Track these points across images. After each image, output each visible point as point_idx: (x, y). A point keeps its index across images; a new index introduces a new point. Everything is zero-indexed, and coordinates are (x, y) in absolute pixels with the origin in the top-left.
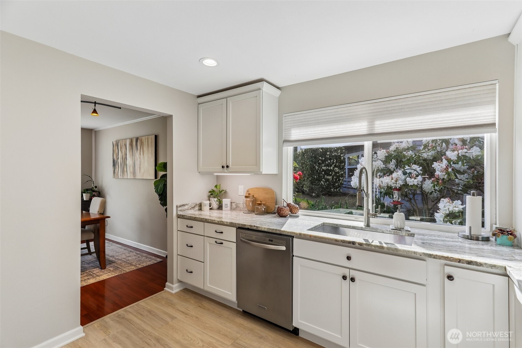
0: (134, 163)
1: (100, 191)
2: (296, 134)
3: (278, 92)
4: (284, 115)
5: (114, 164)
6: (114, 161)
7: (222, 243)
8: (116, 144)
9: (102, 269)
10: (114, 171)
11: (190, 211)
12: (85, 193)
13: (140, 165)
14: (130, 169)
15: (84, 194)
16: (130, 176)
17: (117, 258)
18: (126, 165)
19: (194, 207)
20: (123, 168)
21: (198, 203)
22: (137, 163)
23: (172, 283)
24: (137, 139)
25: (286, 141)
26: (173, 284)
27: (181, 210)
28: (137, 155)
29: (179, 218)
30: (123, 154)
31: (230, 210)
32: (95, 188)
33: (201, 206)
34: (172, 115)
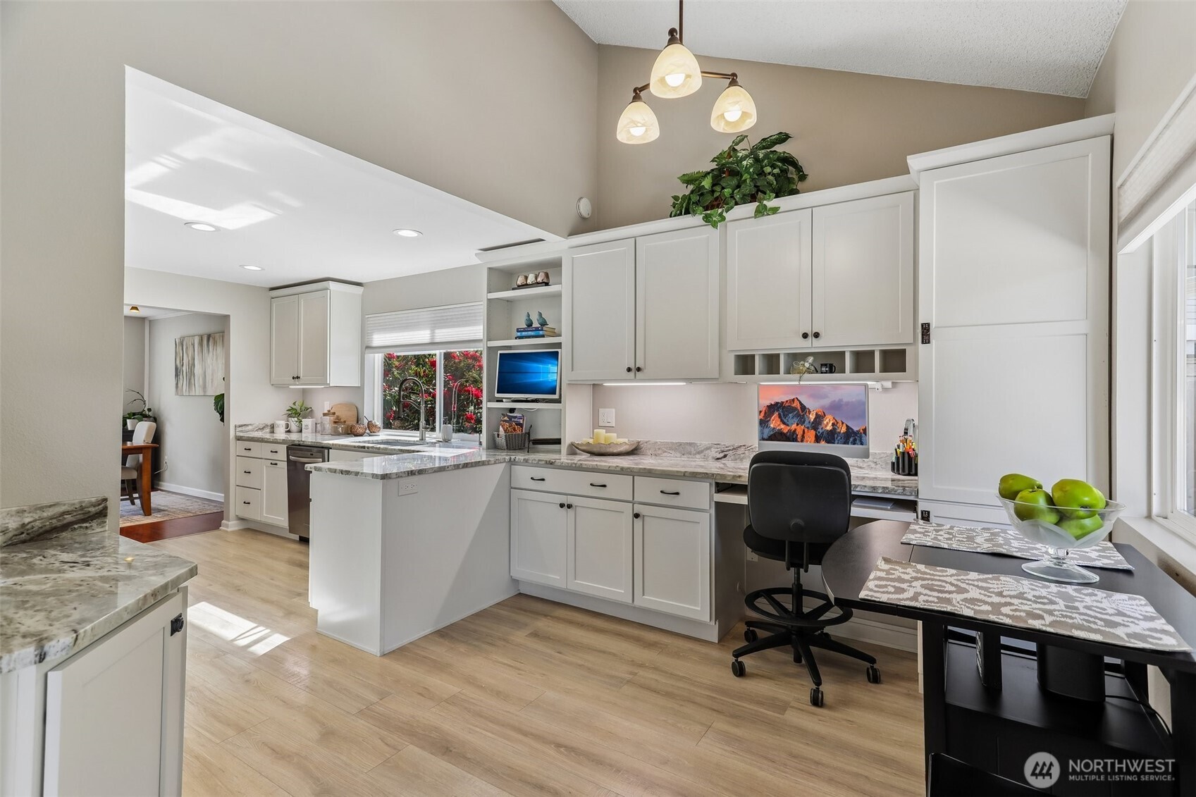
0: (205, 373)
1: (156, 416)
2: (379, 339)
3: (359, 290)
4: (367, 316)
5: (177, 372)
6: (176, 369)
7: (276, 464)
8: (181, 343)
9: (146, 514)
10: (177, 384)
11: (257, 431)
12: (130, 418)
13: (212, 374)
14: (198, 381)
15: (128, 420)
16: (199, 391)
18: (194, 374)
19: (263, 428)
20: (190, 379)
21: (269, 424)
22: (209, 372)
23: (228, 520)
24: (209, 336)
25: (368, 347)
27: (241, 431)
28: (209, 361)
29: (239, 440)
30: (190, 358)
31: (312, 433)
32: (147, 413)
33: (273, 427)
34: (229, 316)
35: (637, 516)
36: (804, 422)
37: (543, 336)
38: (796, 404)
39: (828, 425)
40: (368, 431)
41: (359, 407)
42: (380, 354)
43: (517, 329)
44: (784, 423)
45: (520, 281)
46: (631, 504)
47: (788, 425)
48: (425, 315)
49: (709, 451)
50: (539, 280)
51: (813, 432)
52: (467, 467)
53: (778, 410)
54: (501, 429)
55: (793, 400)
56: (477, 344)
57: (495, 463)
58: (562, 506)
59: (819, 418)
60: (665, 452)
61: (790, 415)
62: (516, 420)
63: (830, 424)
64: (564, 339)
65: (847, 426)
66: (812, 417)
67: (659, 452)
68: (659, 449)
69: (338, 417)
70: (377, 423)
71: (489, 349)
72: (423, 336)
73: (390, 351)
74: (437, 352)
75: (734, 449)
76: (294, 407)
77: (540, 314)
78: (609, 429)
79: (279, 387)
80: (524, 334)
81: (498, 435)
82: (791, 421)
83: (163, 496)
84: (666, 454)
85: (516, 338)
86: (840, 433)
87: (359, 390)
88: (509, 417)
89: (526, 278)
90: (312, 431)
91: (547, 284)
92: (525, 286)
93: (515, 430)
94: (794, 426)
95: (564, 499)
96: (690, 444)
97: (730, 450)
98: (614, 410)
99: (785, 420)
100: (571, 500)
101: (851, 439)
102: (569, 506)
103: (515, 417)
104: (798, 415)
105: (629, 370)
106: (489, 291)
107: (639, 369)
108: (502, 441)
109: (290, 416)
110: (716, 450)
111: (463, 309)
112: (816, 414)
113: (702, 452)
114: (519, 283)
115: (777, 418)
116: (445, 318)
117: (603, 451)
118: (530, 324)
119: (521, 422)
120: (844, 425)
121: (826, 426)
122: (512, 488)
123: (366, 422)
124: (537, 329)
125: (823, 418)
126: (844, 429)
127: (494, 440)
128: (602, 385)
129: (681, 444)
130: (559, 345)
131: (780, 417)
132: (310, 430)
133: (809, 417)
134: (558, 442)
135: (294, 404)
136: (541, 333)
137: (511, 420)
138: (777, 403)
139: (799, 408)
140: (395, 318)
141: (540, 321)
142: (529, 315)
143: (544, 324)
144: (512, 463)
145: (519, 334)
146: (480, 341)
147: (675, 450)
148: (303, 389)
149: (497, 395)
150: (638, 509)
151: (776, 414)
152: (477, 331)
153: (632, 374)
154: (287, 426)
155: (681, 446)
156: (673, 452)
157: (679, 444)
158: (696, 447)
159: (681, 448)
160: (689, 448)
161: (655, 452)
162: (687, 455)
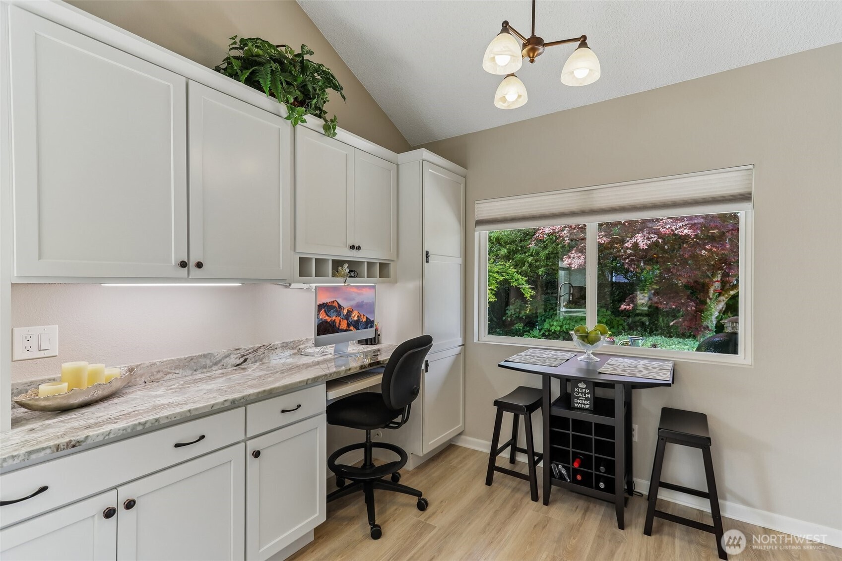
36: (340, 315)
38: (335, 304)
39: (355, 317)
44: (328, 316)
47: (330, 317)
49: (228, 359)
51: (346, 321)
53: (324, 308)
55: (334, 302)
59: (350, 313)
60: (169, 373)
61: (332, 311)
63: (356, 316)
65: (366, 317)
66: (345, 312)
67: (159, 376)
68: (159, 372)
75: (254, 351)
82: (332, 314)
84: (168, 376)
86: (362, 321)
94: (334, 318)
96: (204, 356)
97: (250, 353)
99: (329, 314)
101: (369, 326)
104: (337, 311)
105: (183, 265)
110: (236, 356)
112: (348, 310)
113: (220, 361)
115: (324, 313)
120: (365, 317)
121: (354, 317)
125: (352, 312)
126: (365, 320)
129: (192, 359)
131: (325, 311)
133: (343, 312)
138: (324, 303)
139: (337, 306)
147: (184, 367)
151: (323, 310)
155: (192, 361)
156: (181, 371)
157: (189, 359)
158: (212, 357)
159: (193, 364)
160: (203, 361)
161: (152, 378)
162: (201, 370)
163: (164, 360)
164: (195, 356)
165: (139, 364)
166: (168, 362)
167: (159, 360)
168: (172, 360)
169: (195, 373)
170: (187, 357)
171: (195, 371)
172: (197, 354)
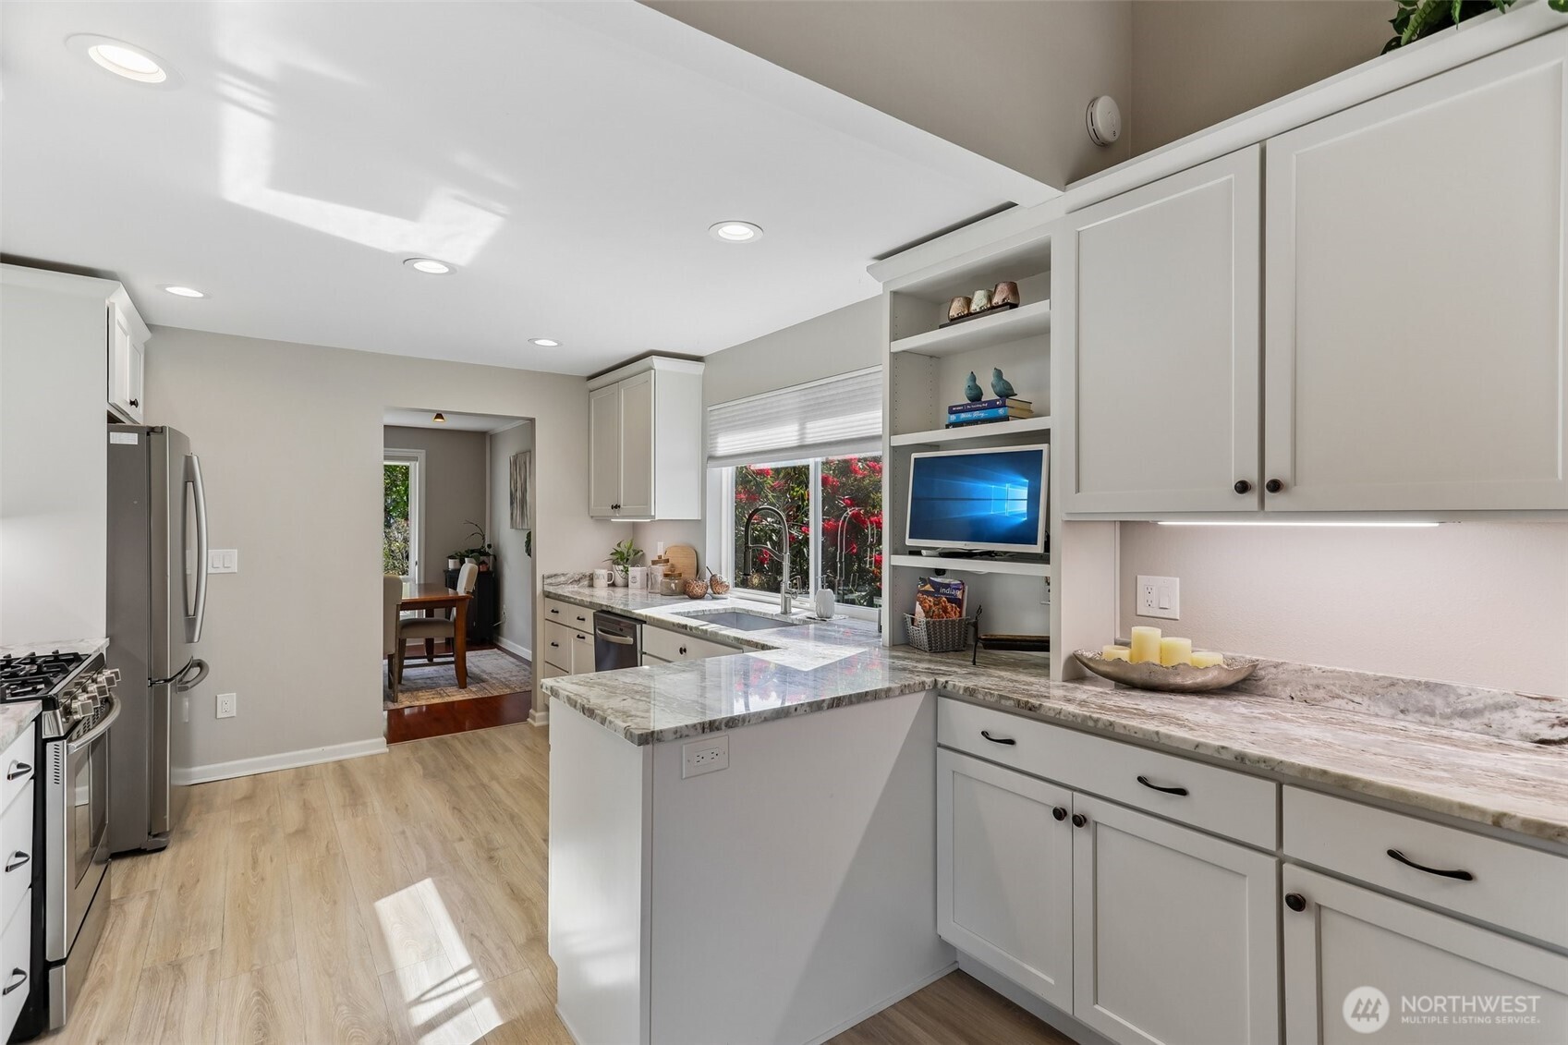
1: (496, 555)
2: (726, 444)
3: (699, 367)
4: (709, 409)
5: (512, 500)
6: (511, 495)
7: (583, 638)
8: (514, 462)
9: (461, 688)
10: (512, 514)
11: (570, 586)
12: (468, 557)
14: (529, 510)
17: (495, 676)
18: (526, 502)
19: (579, 580)
21: (588, 574)
25: (711, 458)
26: (536, 711)
27: (551, 584)
29: (548, 597)
31: (641, 588)
32: (487, 549)
33: (592, 579)
34: (534, 419)
35: (1297, 903)
37: (1005, 419)
40: (710, 591)
41: (699, 551)
42: (730, 468)
43: (951, 408)
45: (956, 308)
46: (1272, 862)
48: (790, 399)
49: (1505, 715)
50: (997, 300)
52: (838, 706)
54: (918, 608)
56: (870, 445)
57: (902, 692)
58: (1059, 814)
60: (1338, 697)
62: (948, 591)
64: (1057, 421)
67: (1319, 694)
68: (1318, 687)
69: (673, 566)
70: (724, 579)
71: (895, 450)
72: (786, 435)
73: (743, 462)
74: (811, 462)
76: (619, 549)
77: (999, 374)
78: (1167, 624)
79: (600, 520)
80: (963, 416)
81: (913, 620)
83: (496, 657)
84: (1338, 702)
85: (947, 427)
87: (699, 524)
88: (933, 584)
89: (969, 302)
90: (642, 585)
91: (1014, 306)
92: (968, 316)
93: (945, 609)
95: (1062, 798)
96: (1428, 686)
98: (1178, 579)
100: (1081, 805)
102: (1080, 821)
103: (947, 586)
105: (1243, 487)
106: (895, 337)
107: (1275, 486)
108: (919, 632)
109: (615, 563)
111: (851, 382)
113: (1479, 712)
114: (953, 313)
116: (822, 401)
117: (1158, 679)
118: (976, 396)
119: (959, 594)
122: (940, 745)
123: (708, 576)
124: (992, 405)
127: (906, 632)
128: (1155, 523)
129: (1392, 685)
130: (1044, 436)
132: (638, 584)
134: (1042, 644)
135: (619, 545)
136: (1001, 411)
137: (937, 591)
140: (746, 408)
141: (998, 389)
142: (973, 378)
143: (1006, 393)
144: (940, 692)
145: (953, 418)
146: (877, 438)
147: (1373, 696)
148: (634, 523)
149: (910, 542)
150: (1296, 880)
152: (872, 420)
153: (1250, 500)
154: (610, 577)
155: (1392, 689)
156: (1366, 702)
157: (1386, 683)
158: (1452, 696)
159: (1395, 695)
160: (1424, 698)
161: (1305, 694)
162: (1418, 716)
163: (1329, 668)
164: (1402, 680)
165: (1280, 661)
166: (1335, 674)
167: (1319, 666)
168: (1346, 673)
169: (1401, 716)
170: (1381, 677)
171: (1402, 711)
172: (1408, 678)
